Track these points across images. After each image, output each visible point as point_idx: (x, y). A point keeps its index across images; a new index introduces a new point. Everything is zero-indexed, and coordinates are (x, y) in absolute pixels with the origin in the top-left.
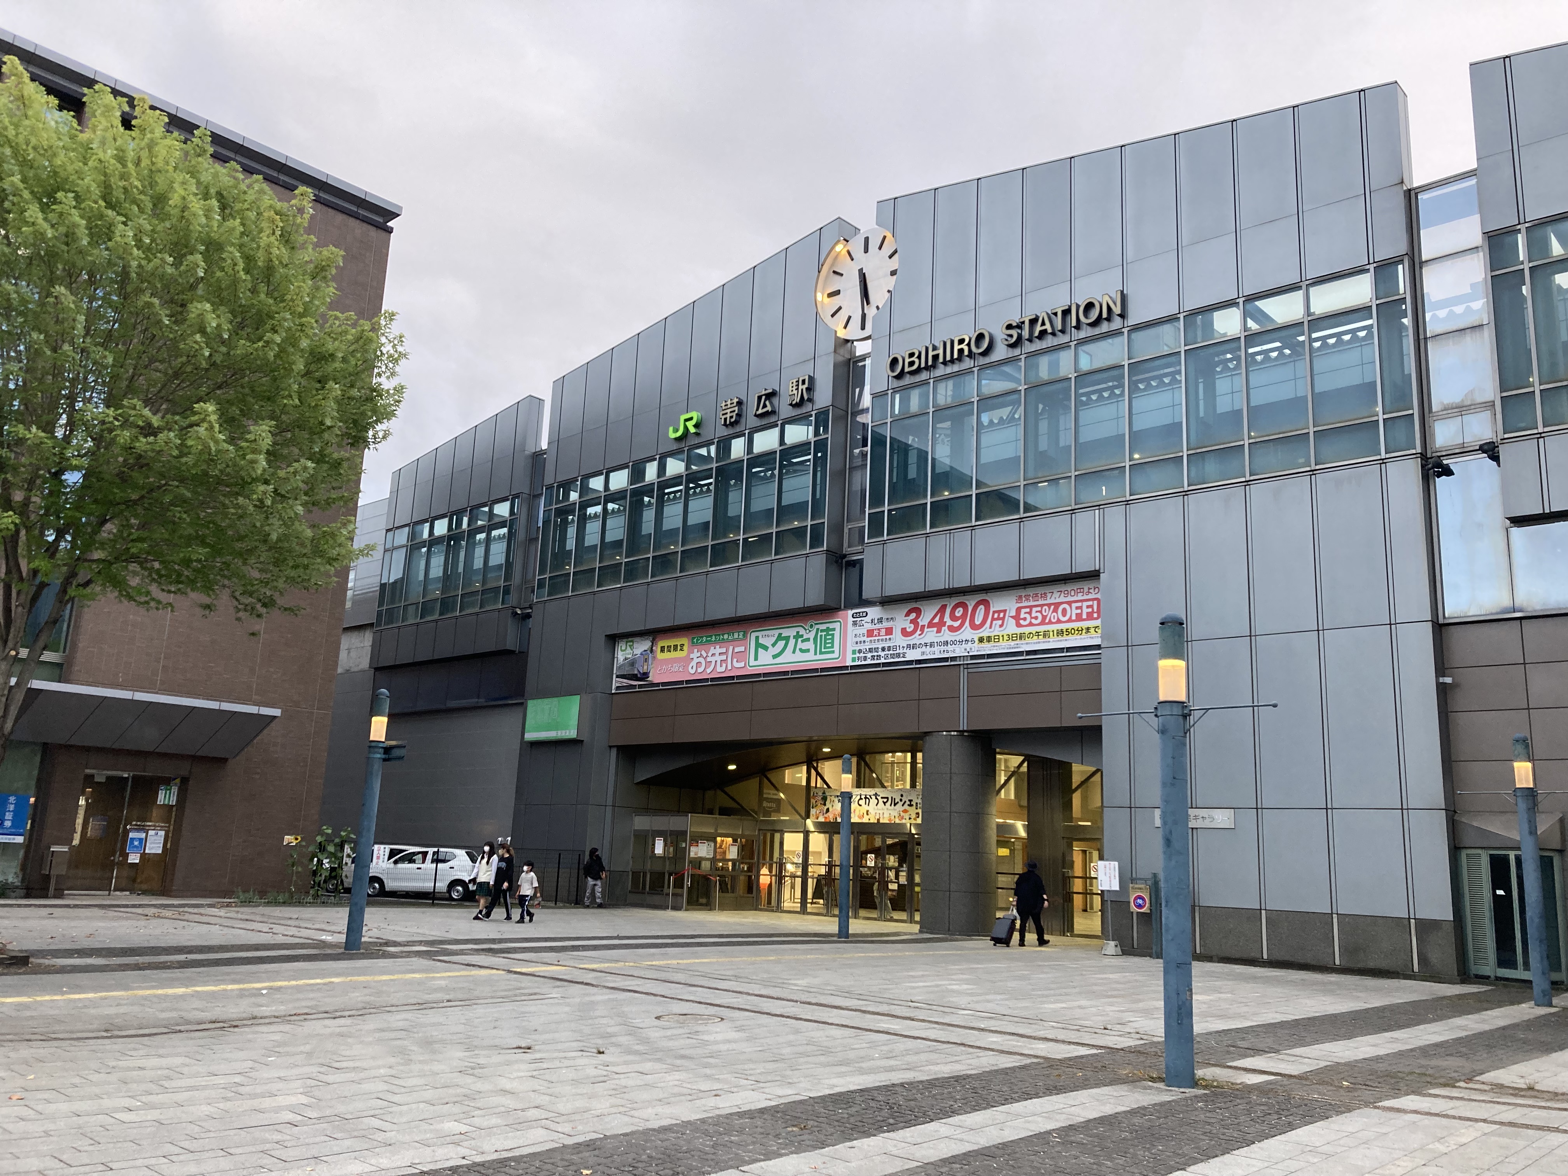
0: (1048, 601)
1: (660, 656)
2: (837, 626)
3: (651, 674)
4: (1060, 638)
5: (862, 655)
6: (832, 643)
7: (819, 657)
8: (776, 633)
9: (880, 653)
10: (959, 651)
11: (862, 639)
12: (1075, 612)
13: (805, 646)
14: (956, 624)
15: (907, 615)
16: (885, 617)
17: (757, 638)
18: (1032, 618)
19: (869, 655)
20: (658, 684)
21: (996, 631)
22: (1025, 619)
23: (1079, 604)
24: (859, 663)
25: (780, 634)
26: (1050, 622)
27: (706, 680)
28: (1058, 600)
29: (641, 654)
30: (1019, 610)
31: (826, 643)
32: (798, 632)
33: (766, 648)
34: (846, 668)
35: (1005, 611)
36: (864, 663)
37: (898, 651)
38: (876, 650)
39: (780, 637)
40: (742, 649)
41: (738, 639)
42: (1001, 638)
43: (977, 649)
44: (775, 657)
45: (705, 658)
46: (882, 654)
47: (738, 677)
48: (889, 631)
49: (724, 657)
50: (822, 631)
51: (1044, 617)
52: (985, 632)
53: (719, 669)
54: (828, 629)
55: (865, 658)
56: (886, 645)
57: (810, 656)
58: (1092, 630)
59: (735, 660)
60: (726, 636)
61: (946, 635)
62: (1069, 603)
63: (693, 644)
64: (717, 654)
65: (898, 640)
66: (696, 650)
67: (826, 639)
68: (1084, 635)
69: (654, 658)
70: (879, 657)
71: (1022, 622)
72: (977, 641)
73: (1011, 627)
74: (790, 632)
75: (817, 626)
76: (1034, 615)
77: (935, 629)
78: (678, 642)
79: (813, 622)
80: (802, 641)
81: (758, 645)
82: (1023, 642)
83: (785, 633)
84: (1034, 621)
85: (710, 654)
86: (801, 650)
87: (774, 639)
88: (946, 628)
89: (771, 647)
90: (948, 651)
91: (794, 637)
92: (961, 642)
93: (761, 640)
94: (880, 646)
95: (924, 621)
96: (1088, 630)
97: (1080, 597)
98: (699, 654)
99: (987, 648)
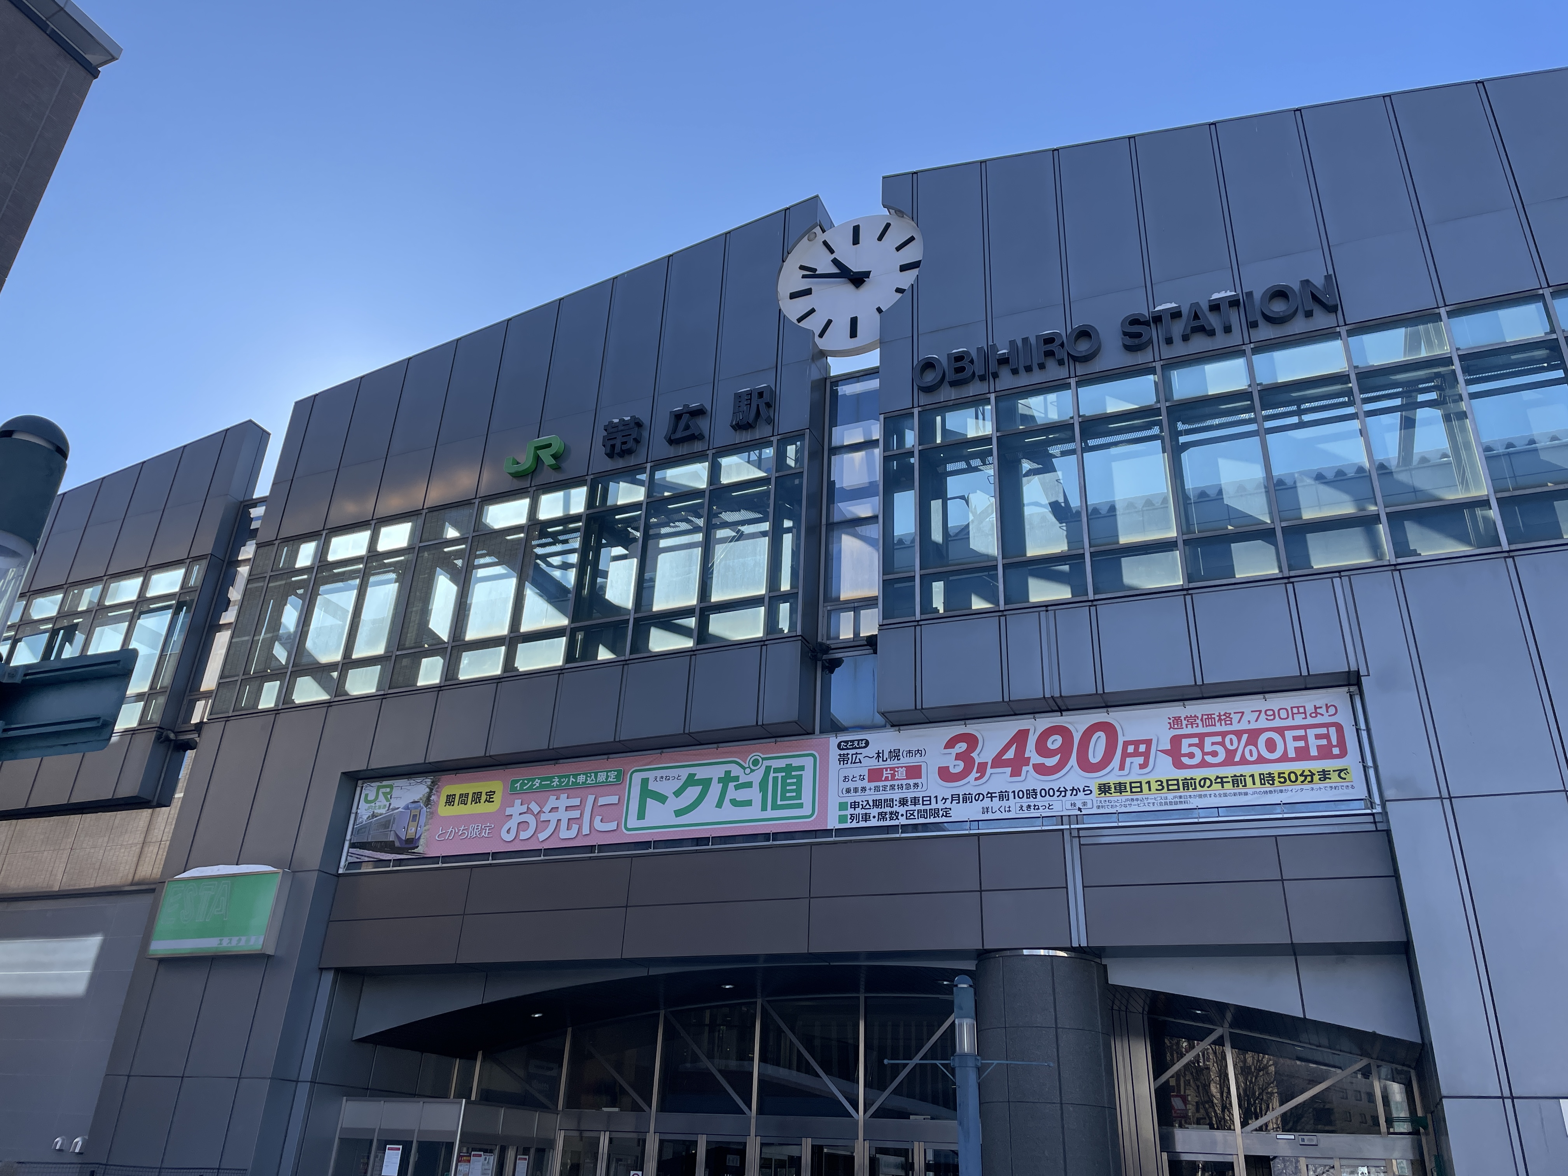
0: (1236, 727)
1: (444, 810)
2: (808, 762)
3: (422, 841)
4: (1267, 787)
5: (859, 811)
6: (799, 791)
7: (770, 813)
8: (684, 773)
9: (895, 809)
10: (1061, 806)
11: (859, 784)
12: (1292, 745)
13: (742, 795)
14: (1051, 762)
15: (951, 744)
16: (904, 748)
17: (645, 782)
18: (1204, 754)
19: (875, 812)
20: (435, 859)
21: (1133, 773)
22: (1191, 755)
23: (1301, 732)
24: (854, 825)
25: (691, 776)
26: (1244, 761)
27: (537, 852)
28: (1254, 726)
29: (407, 808)
30: (1176, 741)
31: (784, 791)
32: (728, 773)
33: (662, 799)
34: (828, 832)
35: (1148, 743)
36: (863, 824)
37: (934, 806)
38: (890, 802)
39: (691, 781)
40: (614, 799)
41: (606, 784)
42: (1145, 787)
43: (1094, 803)
44: (679, 813)
45: (535, 816)
46: (902, 810)
47: (602, 848)
48: (914, 772)
49: (576, 814)
50: (777, 770)
51: (1231, 754)
52: (1111, 774)
53: (564, 834)
54: (789, 769)
55: (866, 817)
56: (909, 795)
57: (754, 812)
58: (1334, 776)
59: (598, 818)
60: (581, 779)
61: (1030, 780)
62: (1281, 731)
63: (512, 793)
64: (562, 809)
65: (932, 786)
66: (518, 802)
67: (784, 784)
68: (1317, 784)
69: (432, 814)
70: (894, 815)
71: (1185, 760)
72: (1096, 791)
73: (1163, 768)
74: (715, 772)
75: (767, 763)
76: (1208, 748)
77: (1008, 770)
78: (483, 787)
79: (757, 755)
80: (737, 788)
81: (646, 793)
82: (1191, 792)
83: (701, 773)
84: (1209, 759)
85: (547, 809)
86: (734, 802)
87: (678, 784)
88: (1030, 768)
89: (671, 797)
90: (1036, 808)
91: (720, 780)
92: (1063, 792)
93: (652, 786)
94: (897, 796)
95: (985, 754)
96: (1324, 775)
97: (1299, 720)
98: (524, 808)
99: (1117, 802)
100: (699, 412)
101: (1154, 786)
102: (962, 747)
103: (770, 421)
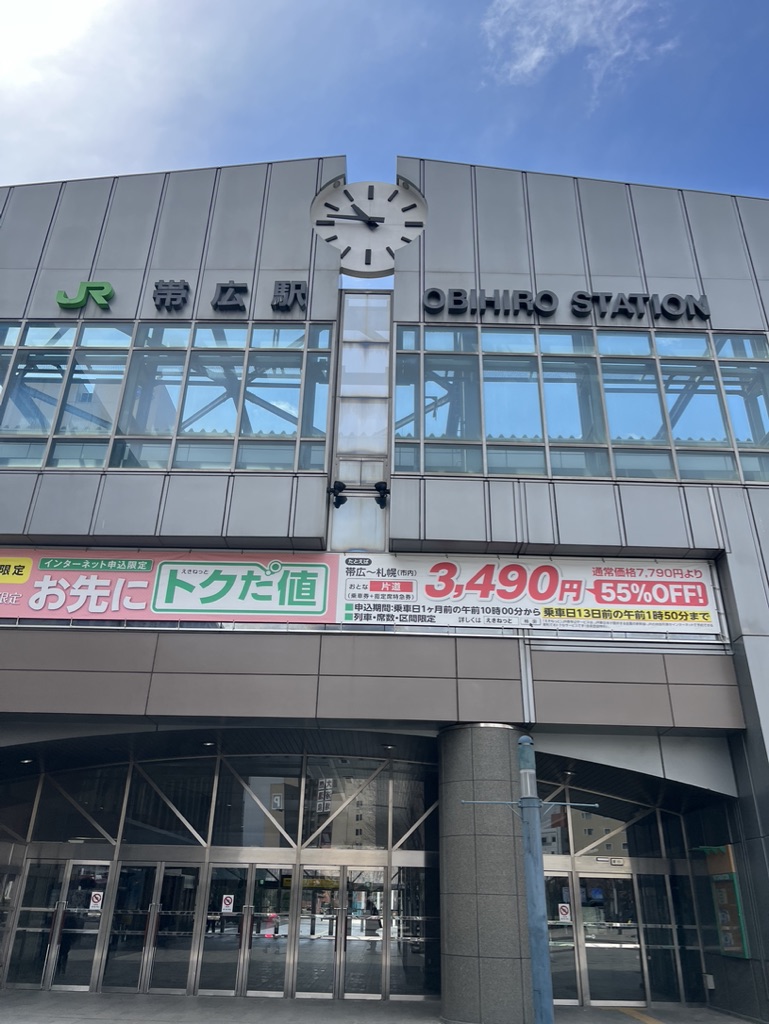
0: (638, 578)
2: (321, 571)
4: (658, 621)
5: (361, 611)
6: (312, 592)
7: (287, 607)
8: (211, 569)
9: (391, 613)
10: (517, 621)
11: (363, 592)
12: (674, 595)
13: (263, 591)
15: (436, 569)
16: (399, 568)
17: (173, 573)
18: (617, 594)
19: (375, 613)
21: (568, 602)
22: (608, 595)
23: (679, 587)
24: (358, 622)
25: (217, 572)
26: (643, 602)
27: (67, 621)
28: (649, 579)
30: (598, 584)
31: (300, 591)
32: (251, 573)
33: (190, 588)
34: (335, 625)
35: (579, 583)
36: (364, 622)
37: (422, 613)
38: (387, 607)
40: (144, 584)
41: (136, 571)
42: (577, 613)
43: (541, 621)
44: (204, 600)
45: (66, 591)
46: (397, 614)
47: (130, 622)
48: (407, 587)
49: (106, 593)
50: (293, 575)
51: (634, 597)
52: (554, 603)
53: (93, 608)
54: (304, 574)
55: (368, 617)
56: (403, 603)
57: (272, 605)
58: (700, 617)
59: (127, 599)
60: (112, 564)
61: (495, 600)
62: (667, 584)
63: (41, 569)
64: (92, 587)
65: (420, 598)
66: (48, 577)
67: (300, 586)
68: (690, 622)
70: (390, 617)
71: (604, 597)
72: (543, 613)
73: (589, 602)
74: (239, 571)
75: (285, 568)
76: (620, 591)
77: (479, 592)
78: (13, 562)
79: (278, 562)
80: (258, 585)
81: (174, 582)
82: (608, 620)
83: (227, 570)
84: (620, 598)
85: (77, 585)
86: (255, 596)
87: (205, 578)
88: (495, 592)
89: (198, 588)
90: (499, 621)
91: (243, 578)
92: (519, 611)
93: (180, 576)
94: (393, 603)
95: (457, 580)
96: (694, 616)
97: (678, 579)
98: (54, 583)
99: (558, 622)
100: (242, 290)
101: (584, 613)
103: (303, 308)
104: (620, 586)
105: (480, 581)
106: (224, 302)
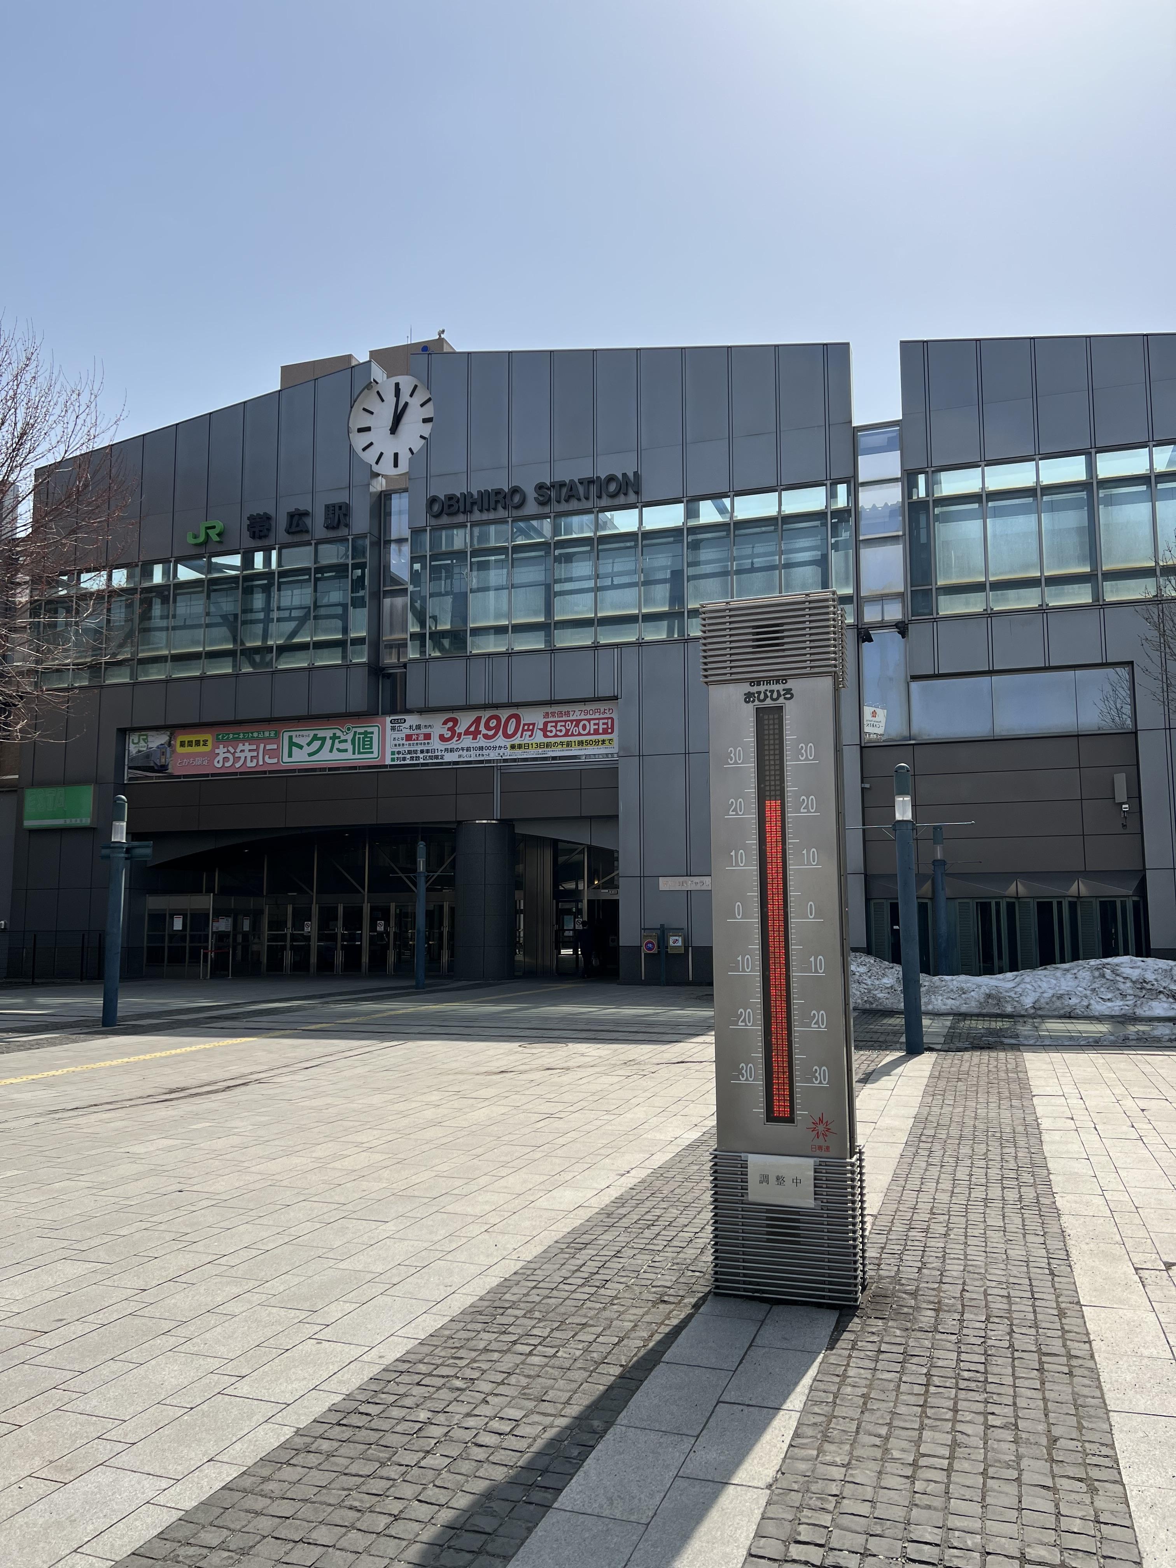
0: (571, 718)
1: (180, 750)
2: (375, 730)
3: (170, 767)
4: (580, 747)
5: (401, 756)
6: (371, 745)
7: (357, 756)
8: (312, 733)
9: (418, 755)
10: (493, 755)
11: (401, 742)
12: (593, 727)
13: (343, 746)
14: (491, 733)
15: (445, 723)
16: (423, 724)
17: (291, 737)
18: (557, 731)
19: (408, 756)
20: (179, 777)
21: (526, 740)
22: (551, 731)
23: (597, 722)
24: (399, 763)
25: (315, 735)
26: (572, 735)
27: (235, 774)
28: (579, 718)
29: (158, 747)
30: (546, 724)
31: (364, 745)
32: (334, 734)
33: (301, 747)
34: (386, 766)
35: (534, 724)
36: (403, 762)
37: (436, 754)
38: (415, 752)
39: (315, 737)
40: (275, 747)
41: (269, 738)
42: (530, 746)
43: (508, 754)
44: (310, 755)
45: (233, 754)
46: (421, 756)
47: (271, 772)
48: (428, 737)
49: (255, 754)
50: (360, 733)
51: (567, 731)
52: (517, 740)
53: (249, 764)
54: (366, 733)
55: (404, 759)
56: (425, 748)
57: (349, 755)
58: (607, 742)
59: (267, 757)
60: (255, 735)
61: (482, 742)
62: (589, 720)
63: (218, 741)
64: (247, 751)
65: (436, 744)
66: (221, 746)
67: (364, 741)
68: (600, 746)
69: (174, 752)
70: (418, 758)
71: (549, 734)
72: (509, 748)
73: (539, 737)
74: (328, 734)
75: (354, 730)
76: (558, 728)
77: (471, 737)
78: (201, 737)
79: (349, 725)
80: (340, 742)
81: (292, 744)
82: (549, 749)
83: (321, 734)
84: (558, 733)
85: (238, 750)
86: (339, 750)
87: (309, 739)
88: (481, 736)
89: (305, 746)
90: (483, 755)
91: (331, 738)
92: (495, 748)
93: (295, 740)
94: (419, 748)
95: (461, 729)
96: (603, 741)
97: (597, 716)
98: (225, 750)
99: (519, 754)
100: (306, 514)
101: (534, 746)
102: (450, 724)
103: (347, 525)
104: (559, 724)
105: (472, 729)
106: (293, 529)
